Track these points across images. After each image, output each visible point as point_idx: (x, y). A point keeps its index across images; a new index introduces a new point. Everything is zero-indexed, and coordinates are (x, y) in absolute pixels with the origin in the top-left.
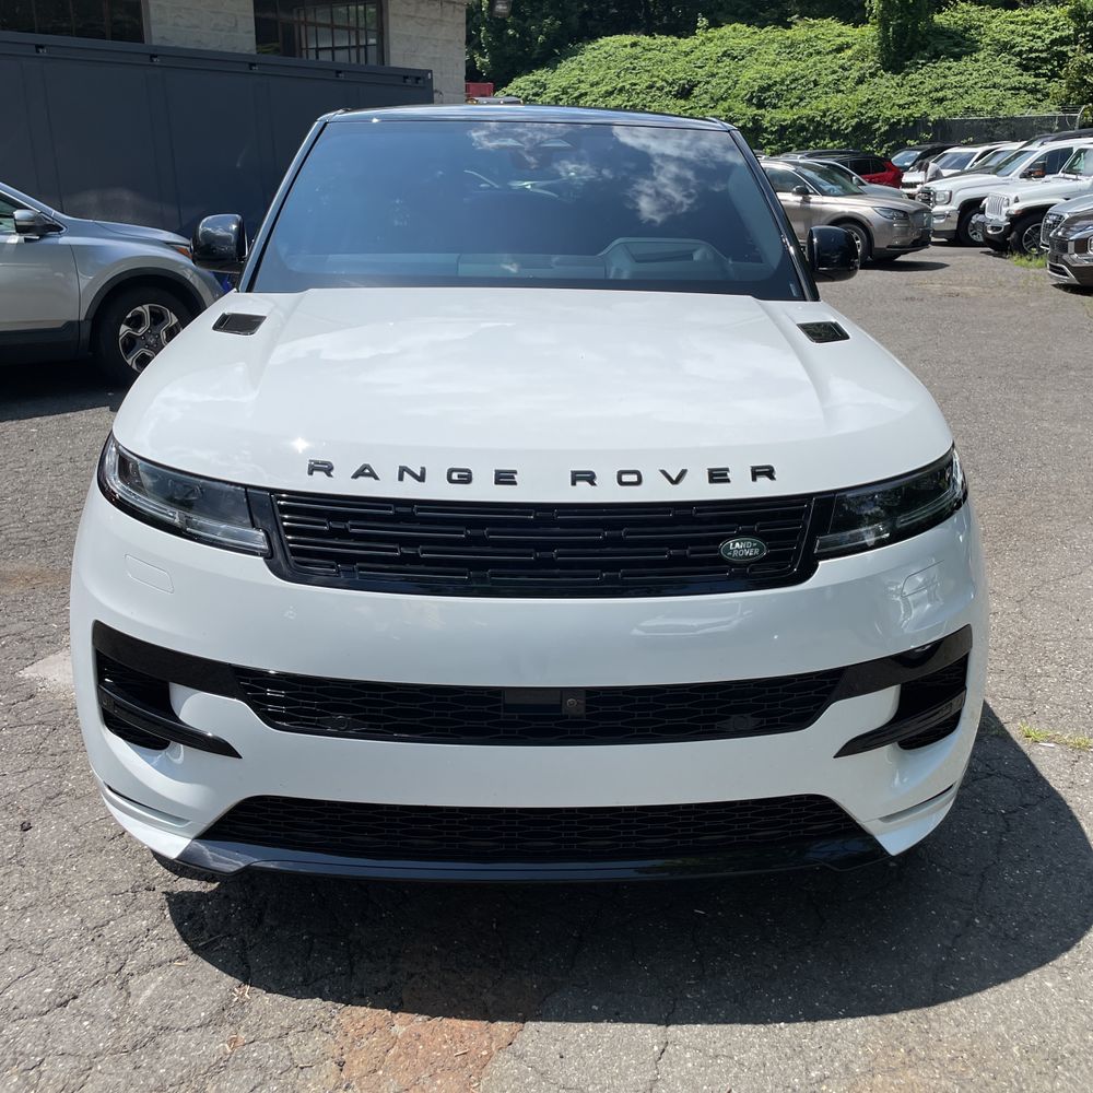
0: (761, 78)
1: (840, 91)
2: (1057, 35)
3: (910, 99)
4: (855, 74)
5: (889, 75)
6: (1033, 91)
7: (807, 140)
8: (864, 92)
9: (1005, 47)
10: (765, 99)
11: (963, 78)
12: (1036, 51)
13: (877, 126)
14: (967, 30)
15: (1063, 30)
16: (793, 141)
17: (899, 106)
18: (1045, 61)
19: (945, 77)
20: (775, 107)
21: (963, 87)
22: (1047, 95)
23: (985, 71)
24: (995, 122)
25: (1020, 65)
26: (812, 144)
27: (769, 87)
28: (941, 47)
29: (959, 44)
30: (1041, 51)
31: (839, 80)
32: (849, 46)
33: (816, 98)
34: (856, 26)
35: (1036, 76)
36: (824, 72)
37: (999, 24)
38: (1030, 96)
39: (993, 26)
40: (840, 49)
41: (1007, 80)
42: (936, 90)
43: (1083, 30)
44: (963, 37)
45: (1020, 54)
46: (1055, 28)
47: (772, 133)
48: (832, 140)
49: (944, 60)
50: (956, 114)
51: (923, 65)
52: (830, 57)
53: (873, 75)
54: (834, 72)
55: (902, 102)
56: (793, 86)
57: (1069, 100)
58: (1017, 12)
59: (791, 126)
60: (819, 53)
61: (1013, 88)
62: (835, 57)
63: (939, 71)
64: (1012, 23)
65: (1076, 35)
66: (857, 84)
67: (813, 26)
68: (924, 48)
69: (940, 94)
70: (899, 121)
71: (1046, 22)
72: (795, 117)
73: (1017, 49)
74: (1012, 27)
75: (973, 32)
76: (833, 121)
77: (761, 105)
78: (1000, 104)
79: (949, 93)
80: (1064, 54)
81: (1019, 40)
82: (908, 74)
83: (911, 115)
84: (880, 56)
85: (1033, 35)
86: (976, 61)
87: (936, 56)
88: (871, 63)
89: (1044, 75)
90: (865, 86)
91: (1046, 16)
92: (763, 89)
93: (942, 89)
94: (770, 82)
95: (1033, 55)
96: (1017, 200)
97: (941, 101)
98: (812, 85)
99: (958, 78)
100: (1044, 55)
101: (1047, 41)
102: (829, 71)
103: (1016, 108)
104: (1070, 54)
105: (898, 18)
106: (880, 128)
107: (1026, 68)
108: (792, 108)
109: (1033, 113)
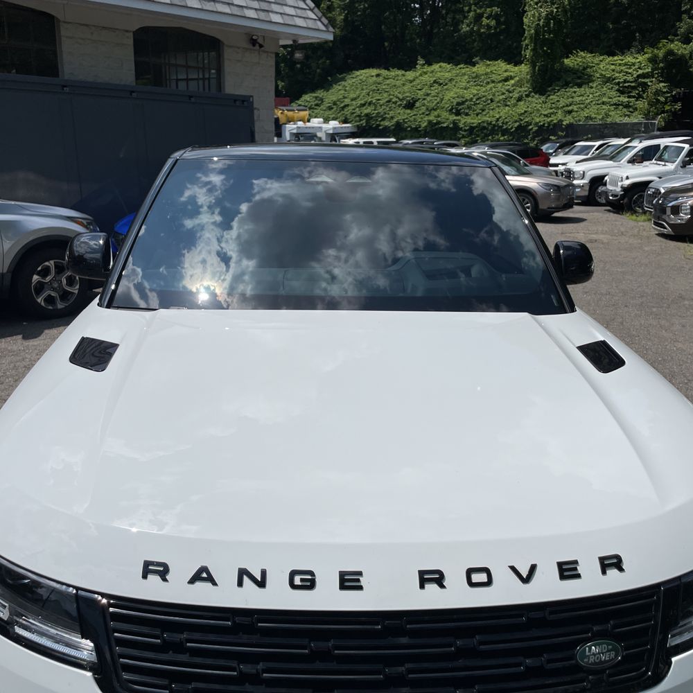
0: (458, 97)
1: (507, 106)
2: (640, 72)
3: (551, 111)
4: (516, 95)
5: (537, 96)
6: (627, 106)
7: (487, 135)
8: (522, 107)
9: (609, 80)
10: (461, 109)
11: (584, 98)
12: (628, 82)
13: (530, 127)
14: (585, 69)
15: (645, 69)
16: (478, 136)
17: (544, 115)
18: (634, 88)
19: (572, 97)
20: (467, 114)
21: (584, 104)
22: (636, 109)
23: (597, 94)
24: (605, 126)
25: (618, 90)
26: (490, 138)
27: (463, 103)
28: (569, 79)
29: (581, 78)
30: (631, 82)
31: (506, 99)
32: (512, 78)
33: (492, 109)
34: (515, 65)
35: (629, 97)
36: (497, 94)
37: (604, 65)
38: (625, 110)
39: (601, 66)
40: (506, 80)
41: (610, 100)
42: (567, 106)
43: (656, 69)
44: (583, 74)
45: (618, 84)
46: (639, 68)
47: (465, 131)
48: (503, 135)
49: (572, 87)
50: (580, 121)
51: (559, 90)
52: (500, 85)
53: (527, 96)
54: (503, 94)
55: (546, 113)
56: (478, 102)
57: (649, 112)
58: (616, 58)
59: (476, 127)
60: (493, 82)
61: (615, 104)
62: (504, 85)
63: (568, 94)
64: (612, 64)
65: (652, 72)
66: (518, 101)
67: (489, 65)
68: (559, 80)
69: (570, 108)
70: (544, 124)
71: (634, 64)
72: (480, 121)
73: (617, 81)
74: (613, 67)
75: (589, 70)
76: (503, 123)
77: (458, 113)
78: (607, 115)
79: (575, 108)
80: (645, 84)
81: (617, 75)
82: (549, 96)
83: (552, 121)
84: (532, 84)
85: (627, 72)
86: (592, 88)
87: (566, 85)
88: (526, 88)
89: (634, 97)
90: (522, 103)
91: (634, 61)
92: (458, 104)
93: (570, 105)
94: (464, 100)
95: (626, 85)
96: (627, 178)
97: (570, 112)
98: (489, 102)
99: (580, 98)
100: (633, 84)
101: (635, 76)
102: (500, 93)
103: (617, 117)
104: (649, 84)
105: (542, 61)
106: (532, 129)
107: (622, 92)
108: (477, 115)
109: (626, 120)
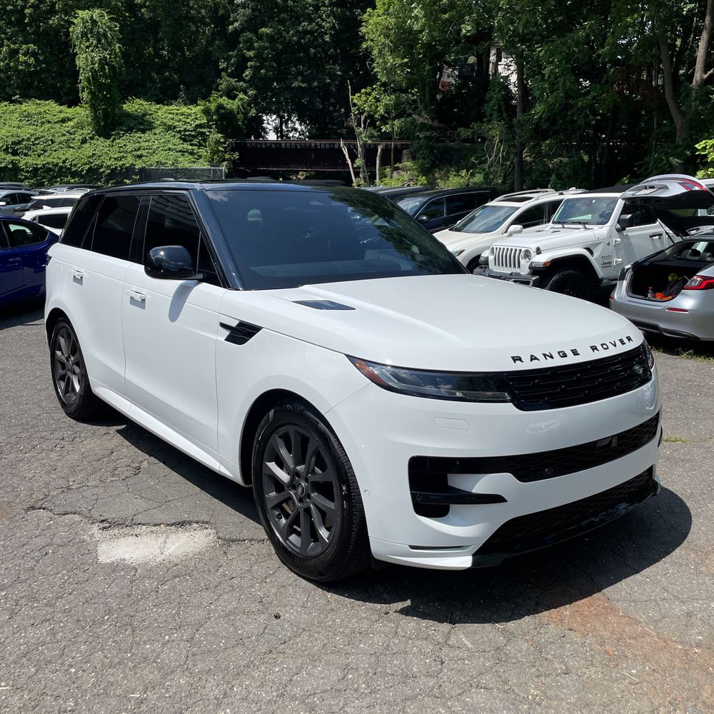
0: (12, 136)
1: (71, 147)
2: (198, 122)
3: (121, 154)
4: (78, 137)
5: (102, 139)
6: (192, 153)
7: (53, 177)
8: (88, 149)
9: (170, 128)
10: (18, 149)
11: (150, 144)
12: (188, 131)
13: (102, 170)
14: (145, 115)
15: (201, 120)
16: (44, 178)
17: (115, 159)
18: (193, 136)
19: (138, 142)
20: (26, 155)
21: (151, 149)
22: (200, 157)
23: (162, 141)
24: (177, 171)
25: (181, 138)
26: (59, 179)
27: (19, 143)
28: (132, 125)
29: (142, 124)
30: (191, 131)
31: (68, 140)
32: (70, 120)
33: (55, 151)
34: (69, 107)
35: (191, 145)
36: (56, 135)
37: (162, 113)
38: (191, 157)
39: (160, 114)
40: (63, 121)
41: (176, 147)
42: (135, 150)
43: (211, 120)
44: (143, 120)
45: (180, 132)
46: (196, 118)
47: (28, 172)
48: (73, 178)
49: (135, 132)
50: (152, 165)
51: (123, 135)
52: (58, 125)
53: (92, 138)
54: (64, 135)
55: (116, 156)
56: (37, 142)
57: (213, 159)
58: (171, 108)
59: (41, 168)
60: (49, 122)
61: (181, 151)
62: (61, 126)
63: (134, 139)
64: (170, 113)
65: (208, 123)
66: (82, 143)
67: (39, 104)
68: (121, 124)
69: (139, 153)
70: (116, 167)
71: (190, 115)
72: (44, 162)
73: (178, 129)
74: (171, 116)
75: (148, 117)
76: (71, 165)
77: (15, 153)
78: (176, 161)
79: (144, 153)
80: (204, 133)
81: (177, 123)
82: (114, 139)
83: (124, 164)
84: (94, 127)
85: (185, 122)
86: (155, 134)
87: (130, 130)
88: (88, 131)
89: (196, 145)
90: (88, 145)
91: (189, 111)
92: (14, 143)
93: (139, 149)
94: (20, 139)
95: (187, 133)
97: (140, 157)
98: (50, 143)
99: (147, 143)
100: (193, 133)
101: (193, 125)
102: (60, 134)
103: (185, 162)
104: (208, 134)
105: (103, 105)
106: (104, 172)
107: (185, 140)
108: (39, 156)
109: (195, 166)
